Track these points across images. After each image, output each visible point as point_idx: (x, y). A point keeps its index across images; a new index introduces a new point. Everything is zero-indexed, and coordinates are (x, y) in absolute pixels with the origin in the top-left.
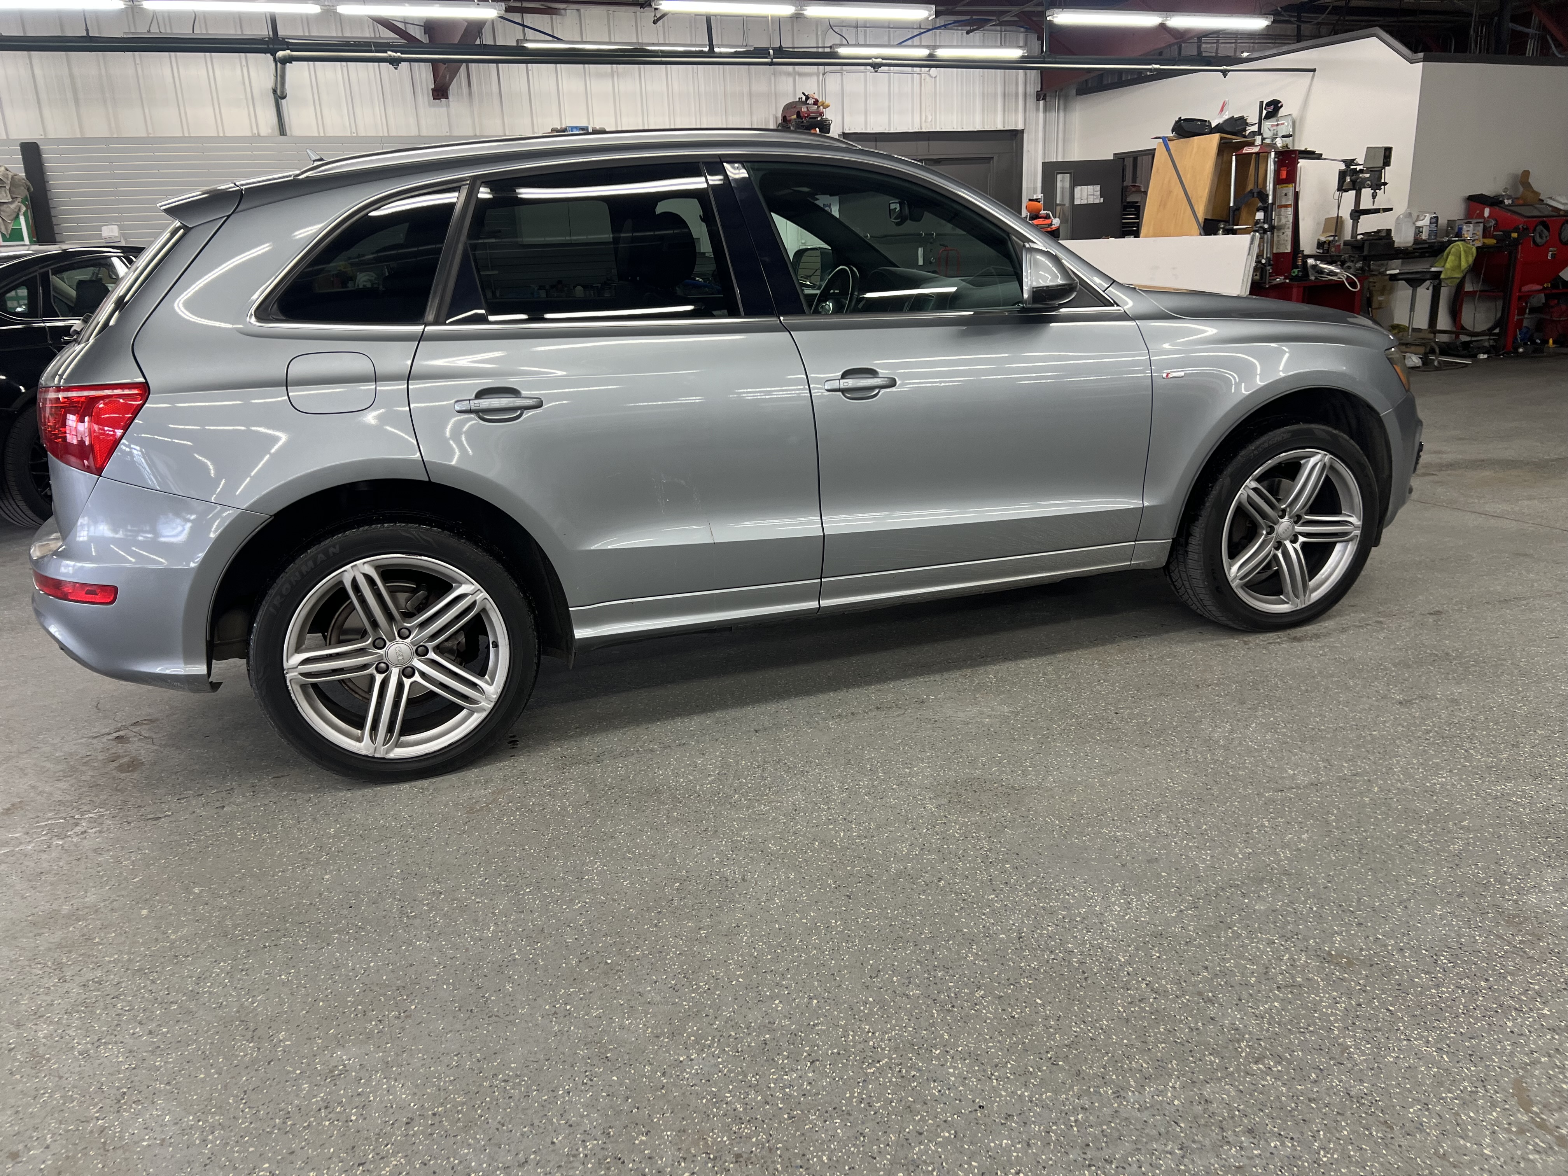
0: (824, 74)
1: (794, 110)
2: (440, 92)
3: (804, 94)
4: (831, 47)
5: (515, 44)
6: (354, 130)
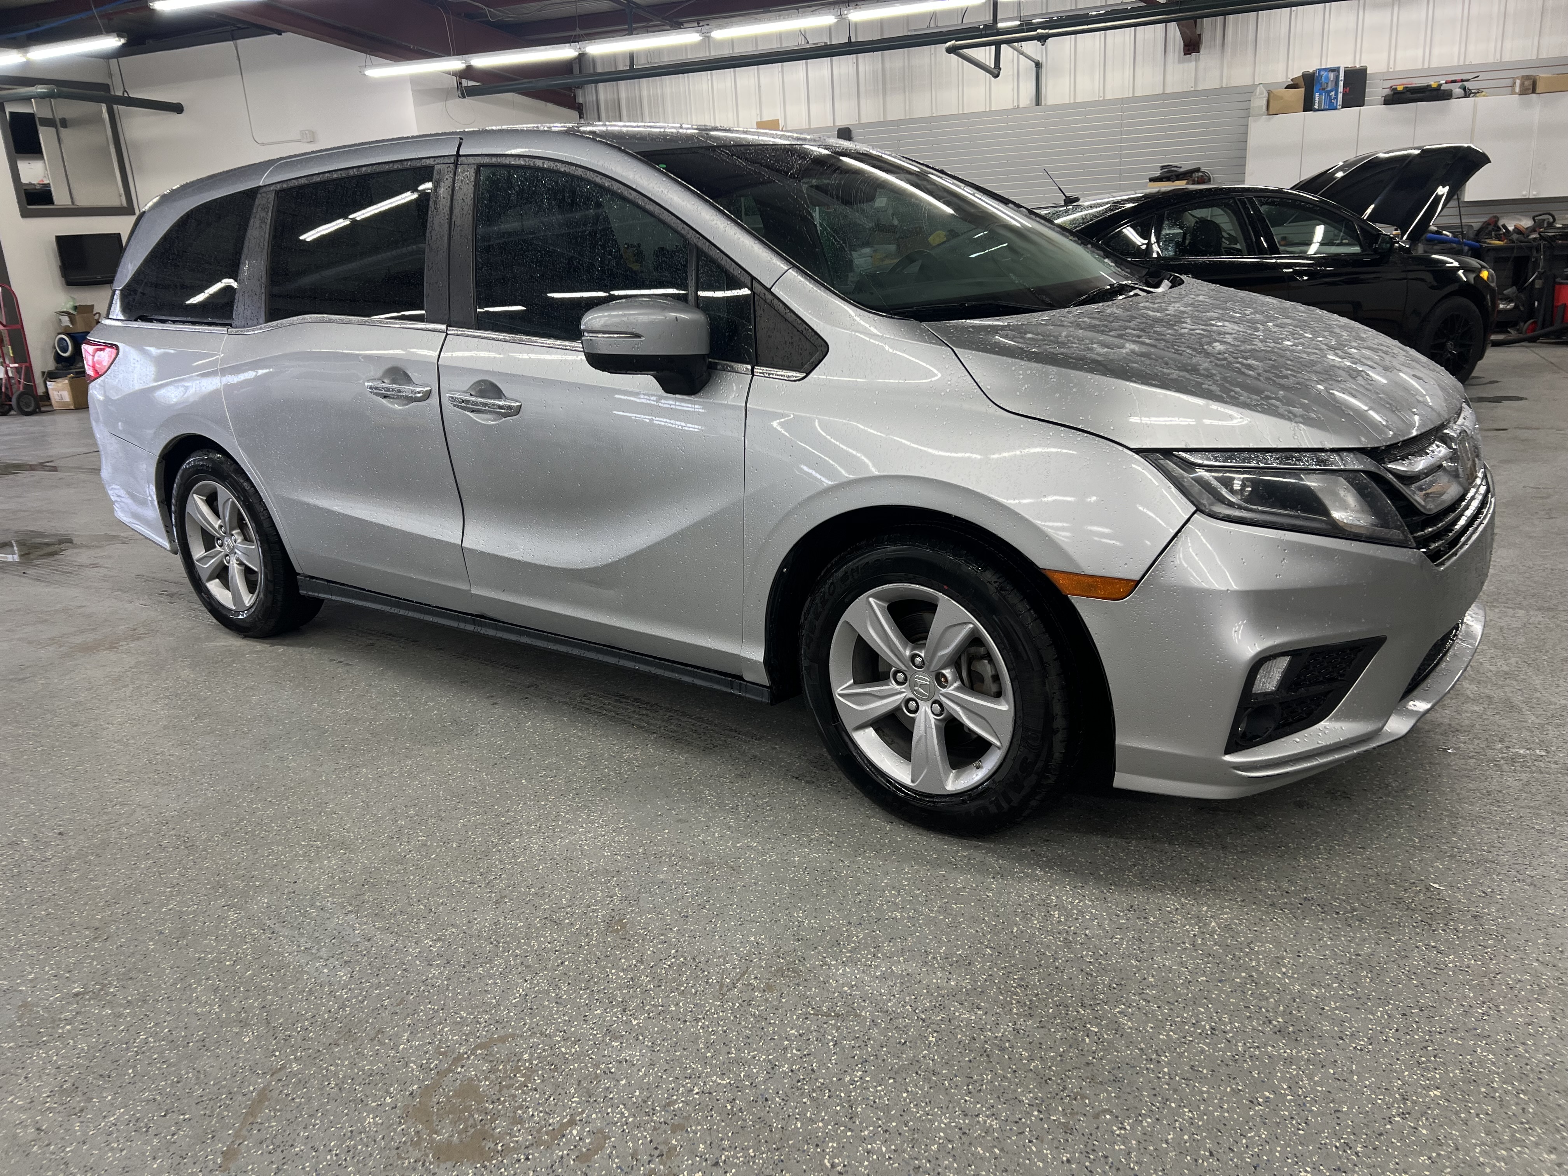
2: (1192, 46)
6: (1101, 94)
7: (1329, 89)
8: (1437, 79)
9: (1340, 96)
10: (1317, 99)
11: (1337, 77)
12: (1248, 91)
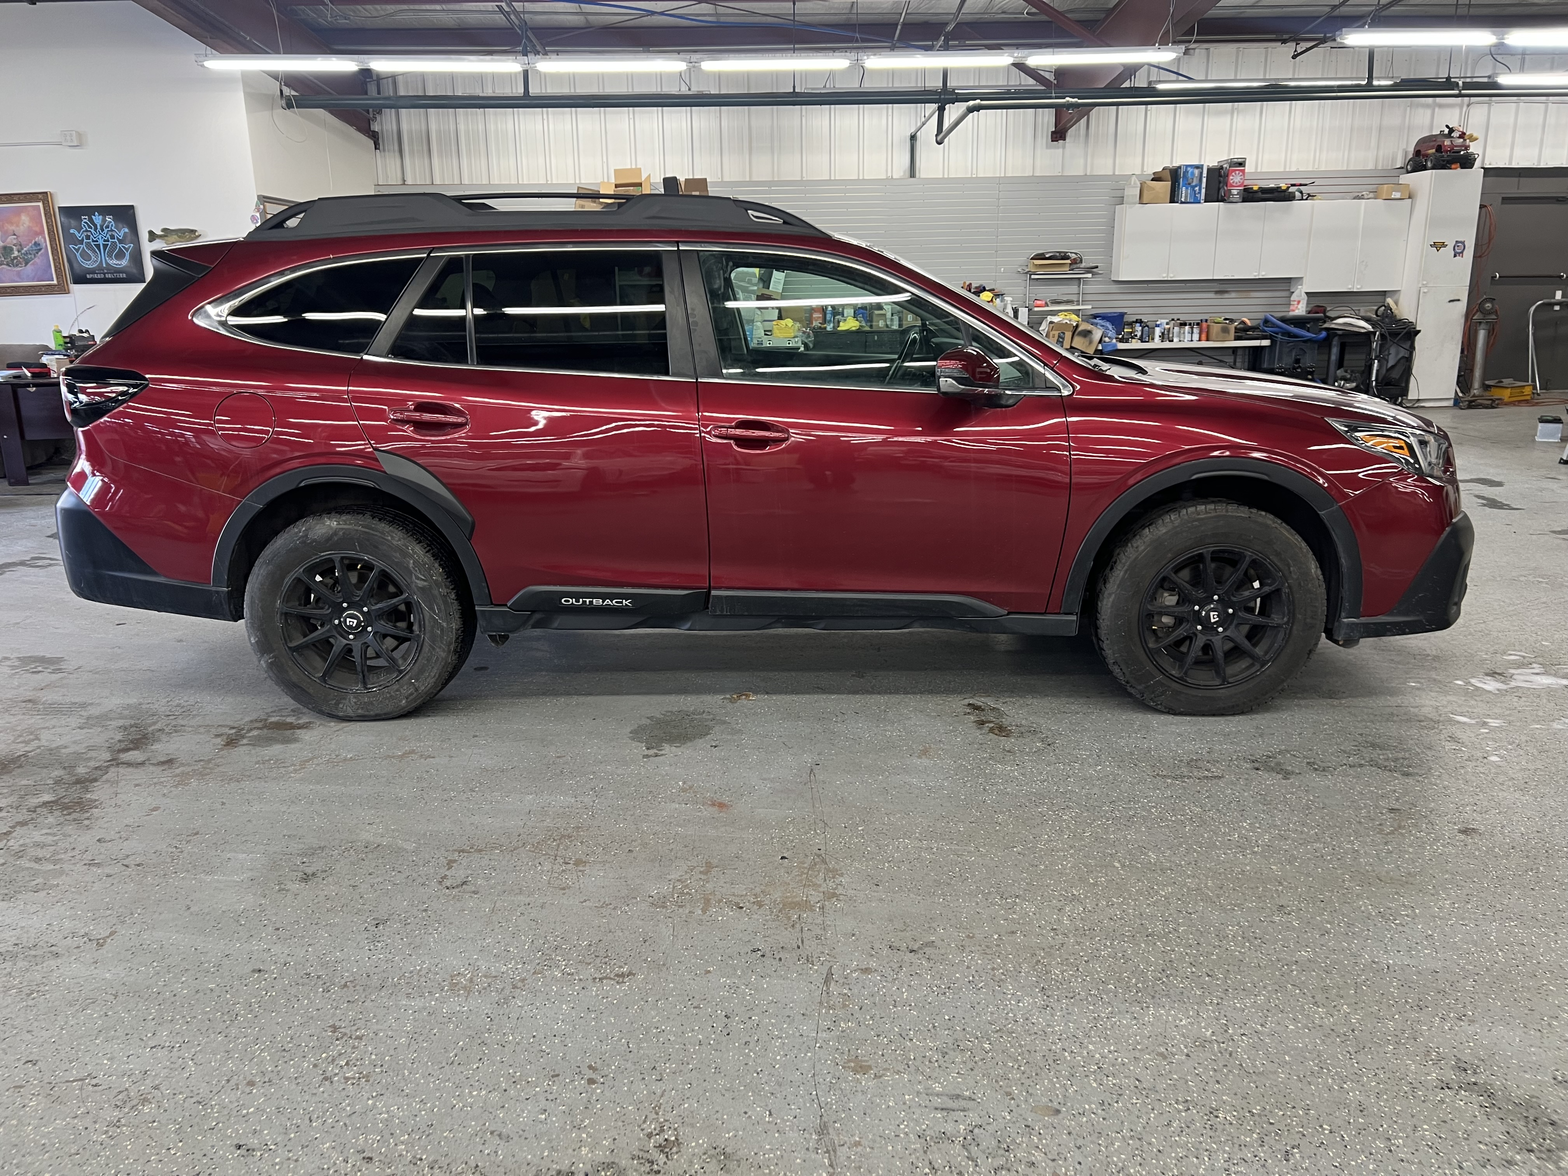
0: (1468, 106)
1: (1432, 144)
2: (1059, 135)
3: (1447, 126)
4: (1489, 77)
5: (1146, 86)
6: (975, 172)
7: (1194, 184)
8: (1281, 181)
9: (1203, 191)
10: (1183, 192)
11: (1201, 173)
12: (1117, 182)
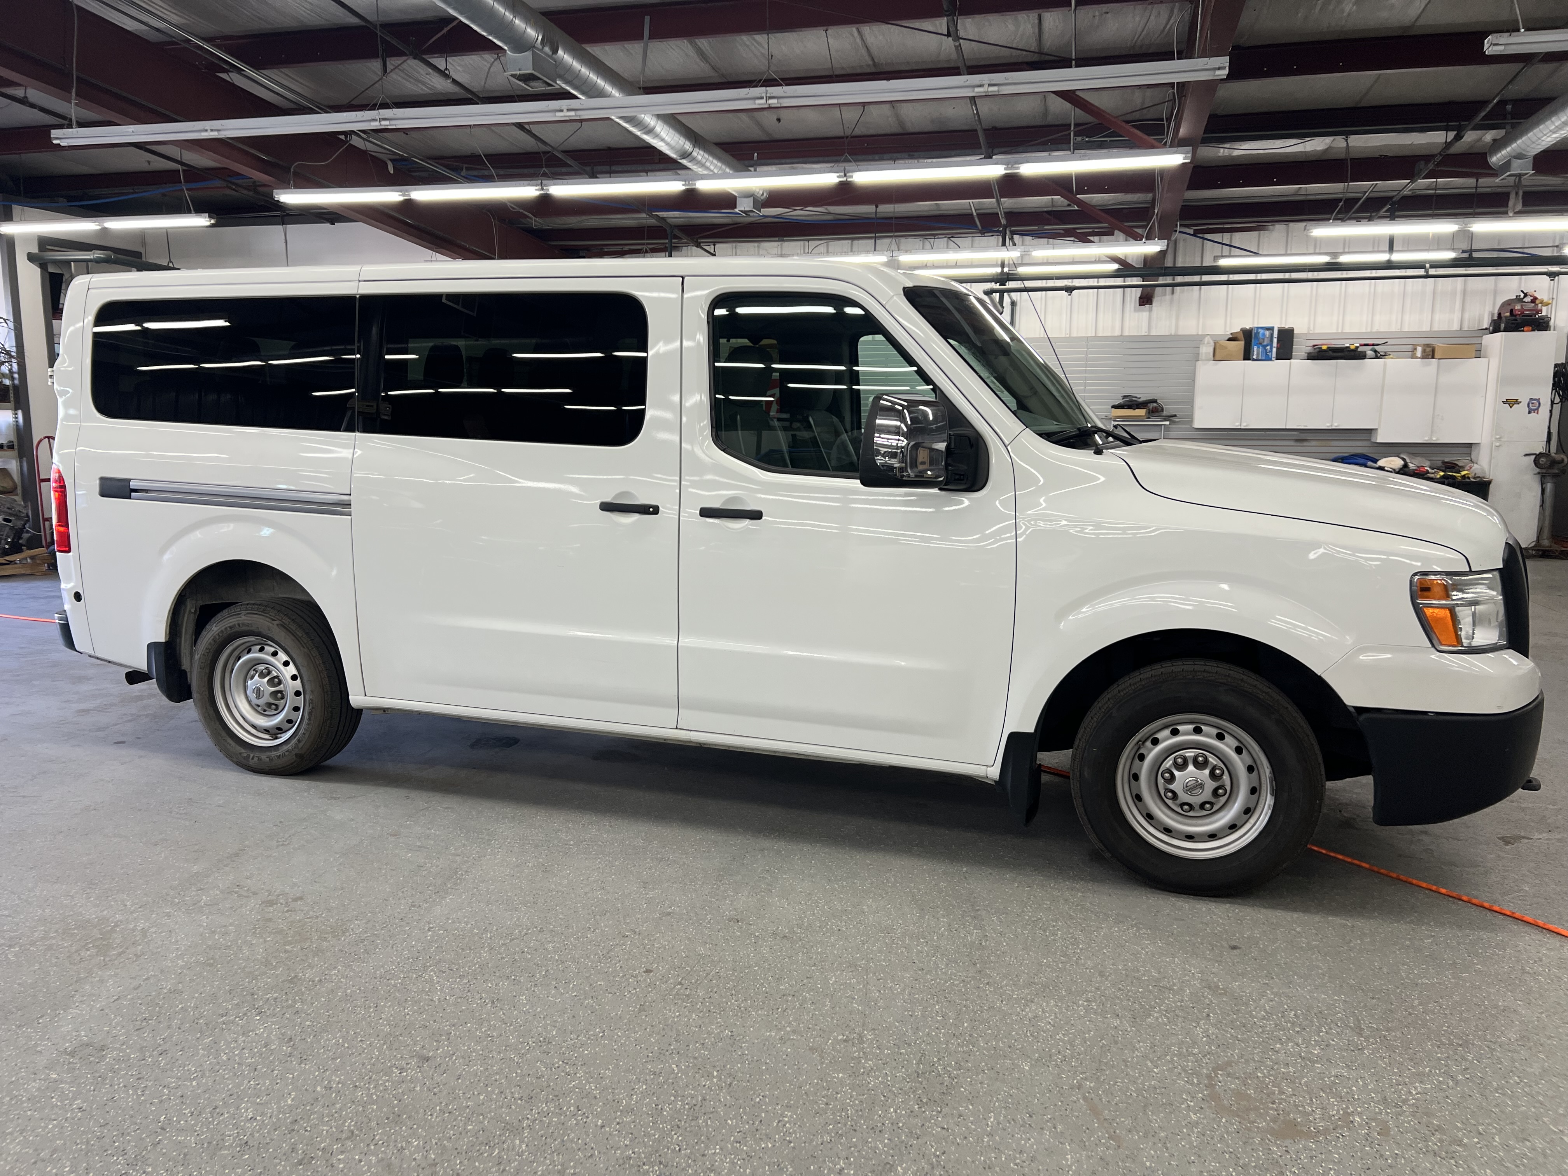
1: (1509, 308)
2: (1146, 300)
3: (1522, 291)
6: (1068, 332)
7: (1265, 343)
8: (1352, 342)
9: (1274, 350)
10: (1255, 350)
11: (1272, 335)
12: (1196, 341)
